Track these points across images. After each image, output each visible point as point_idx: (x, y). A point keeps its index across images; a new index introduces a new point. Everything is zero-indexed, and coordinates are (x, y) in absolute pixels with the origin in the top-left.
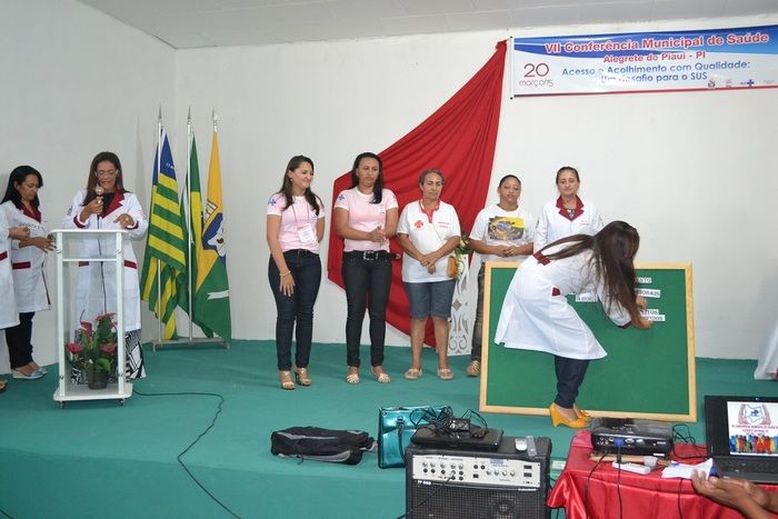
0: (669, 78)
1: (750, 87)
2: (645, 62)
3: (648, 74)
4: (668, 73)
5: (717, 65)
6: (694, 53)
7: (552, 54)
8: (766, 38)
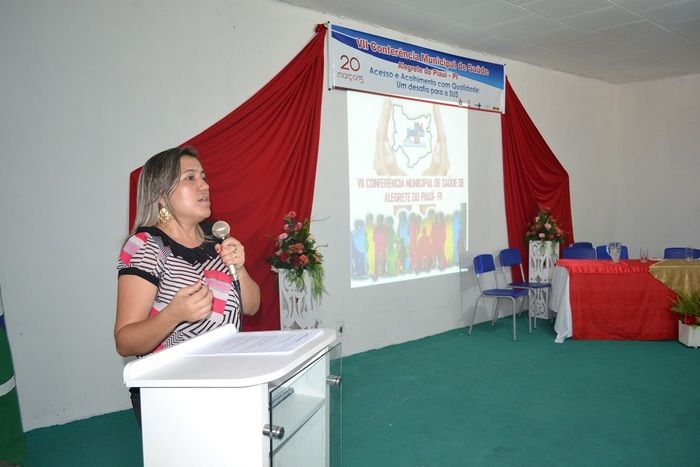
0: (437, 92)
1: (479, 109)
2: (422, 74)
3: (426, 86)
4: (437, 87)
5: (463, 88)
6: (451, 73)
7: (362, 50)
8: (486, 72)
